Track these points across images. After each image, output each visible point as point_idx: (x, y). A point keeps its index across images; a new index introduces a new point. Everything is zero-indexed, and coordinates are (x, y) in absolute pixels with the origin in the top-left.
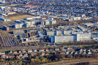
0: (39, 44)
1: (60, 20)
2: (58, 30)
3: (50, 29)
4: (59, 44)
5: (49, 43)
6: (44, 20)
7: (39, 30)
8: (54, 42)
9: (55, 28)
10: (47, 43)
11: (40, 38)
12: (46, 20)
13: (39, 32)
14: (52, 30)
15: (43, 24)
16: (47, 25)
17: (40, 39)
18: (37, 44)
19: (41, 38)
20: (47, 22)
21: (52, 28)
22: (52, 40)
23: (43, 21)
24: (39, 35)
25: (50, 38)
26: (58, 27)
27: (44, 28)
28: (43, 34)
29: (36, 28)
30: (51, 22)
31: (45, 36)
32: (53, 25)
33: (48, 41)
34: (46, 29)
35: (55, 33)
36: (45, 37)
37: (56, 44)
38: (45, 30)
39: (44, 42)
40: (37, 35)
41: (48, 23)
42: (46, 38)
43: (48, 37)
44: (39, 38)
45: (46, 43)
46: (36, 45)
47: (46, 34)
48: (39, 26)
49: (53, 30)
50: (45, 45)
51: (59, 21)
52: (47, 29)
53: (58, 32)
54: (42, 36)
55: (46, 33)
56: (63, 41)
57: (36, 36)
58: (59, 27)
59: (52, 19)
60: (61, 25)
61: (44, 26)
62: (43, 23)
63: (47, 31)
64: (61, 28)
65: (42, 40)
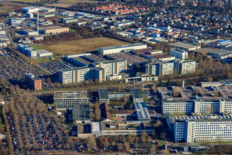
0: (132, 146)
1: (208, 59)
2: (200, 95)
3: (175, 91)
4: (202, 150)
5: (167, 144)
6: (158, 57)
7: (138, 93)
8: (184, 140)
9: (190, 88)
10: (160, 143)
11: (139, 122)
12: (164, 60)
13: (136, 100)
14: (180, 96)
15: (154, 72)
16: (167, 77)
17: (137, 128)
18: (127, 145)
19: (142, 125)
20: (164, 66)
21: (181, 86)
22: (177, 134)
23: (153, 60)
24: (135, 113)
25: (173, 125)
26: (200, 85)
27: (154, 87)
28: (150, 108)
29: (129, 85)
30: (178, 67)
31: (155, 115)
32: (184, 77)
33: (163, 135)
34: (160, 89)
35: (190, 106)
36: (154, 120)
37: (190, 149)
38: (159, 95)
39: (150, 139)
40: (130, 113)
41: (168, 69)
42: (159, 123)
43: (164, 120)
44: (134, 122)
45: (156, 143)
46: (124, 147)
47: (159, 110)
48: (140, 80)
49: (184, 96)
50: (153, 148)
51: (206, 62)
52: (163, 91)
53: (199, 106)
54: (144, 117)
55: (161, 104)
56: (214, 138)
57: (125, 115)
58: (204, 85)
59: (184, 54)
60: (211, 79)
61: (156, 79)
62: (154, 68)
63: (164, 97)
64: (210, 88)
65: (144, 131)
